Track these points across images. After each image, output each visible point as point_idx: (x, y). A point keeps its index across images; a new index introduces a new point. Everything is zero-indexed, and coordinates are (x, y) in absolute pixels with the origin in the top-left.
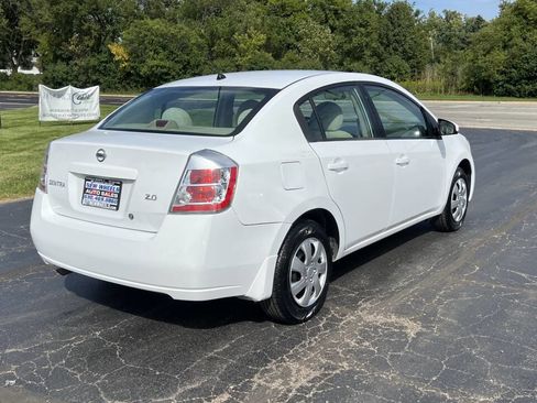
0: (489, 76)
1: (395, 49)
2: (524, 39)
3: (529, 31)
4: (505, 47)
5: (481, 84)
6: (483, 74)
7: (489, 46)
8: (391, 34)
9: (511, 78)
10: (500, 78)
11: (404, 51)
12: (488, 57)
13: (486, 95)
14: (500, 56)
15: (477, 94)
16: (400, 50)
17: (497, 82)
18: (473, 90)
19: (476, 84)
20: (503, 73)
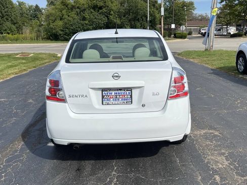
0: (57, 32)
1: (7, 19)
2: (69, 16)
3: (69, 12)
4: (61, 19)
5: (53, 36)
6: (54, 31)
7: (54, 19)
8: (3, 11)
9: (66, 33)
10: (61, 33)
11: (12, 20)
12: (55, 24)
13: (56, 40)
14: (60, 23)
15: (52, 40)
16: (10, 19)
17: (60, 35)
18: (50, 38)
19: (51, 35)
20: (62, 31)
